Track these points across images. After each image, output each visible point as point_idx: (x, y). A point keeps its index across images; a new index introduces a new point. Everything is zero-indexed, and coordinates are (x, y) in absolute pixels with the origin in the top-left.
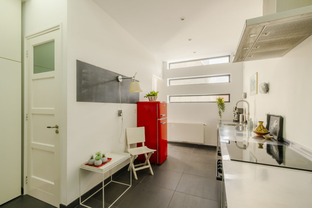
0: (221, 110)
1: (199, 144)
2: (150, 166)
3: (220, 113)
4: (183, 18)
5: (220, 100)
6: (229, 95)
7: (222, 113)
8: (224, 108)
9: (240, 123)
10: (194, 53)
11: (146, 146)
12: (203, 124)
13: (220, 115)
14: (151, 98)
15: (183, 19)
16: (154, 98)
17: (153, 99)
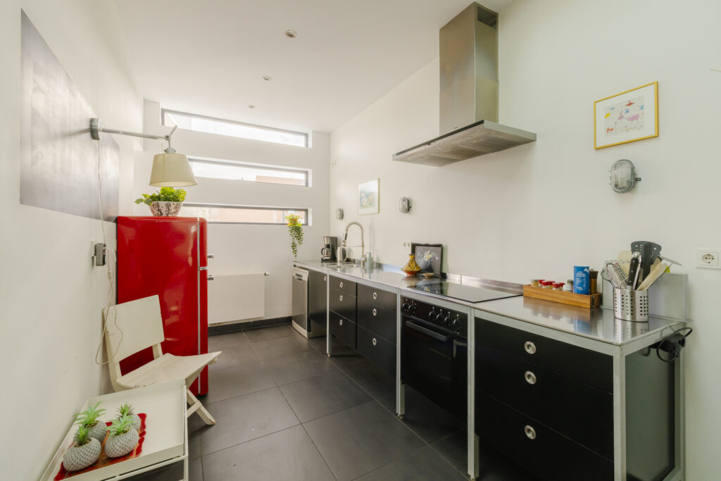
0: (296, 242)
1: (251, 321)
2: (201, 404)
3: (294, 246)
4: (291, 32)
5: (294, 221)
6: (306, 211)
7: (299, 248)
8: (302, 237)
9: (339, 264)
10: (251, 107)
11: (168, 355)
12: (263, 273)
13: (295, 252)
14: (168, 206)
15: (291, 36)
16: (176, 207)
17: (173, 210)
